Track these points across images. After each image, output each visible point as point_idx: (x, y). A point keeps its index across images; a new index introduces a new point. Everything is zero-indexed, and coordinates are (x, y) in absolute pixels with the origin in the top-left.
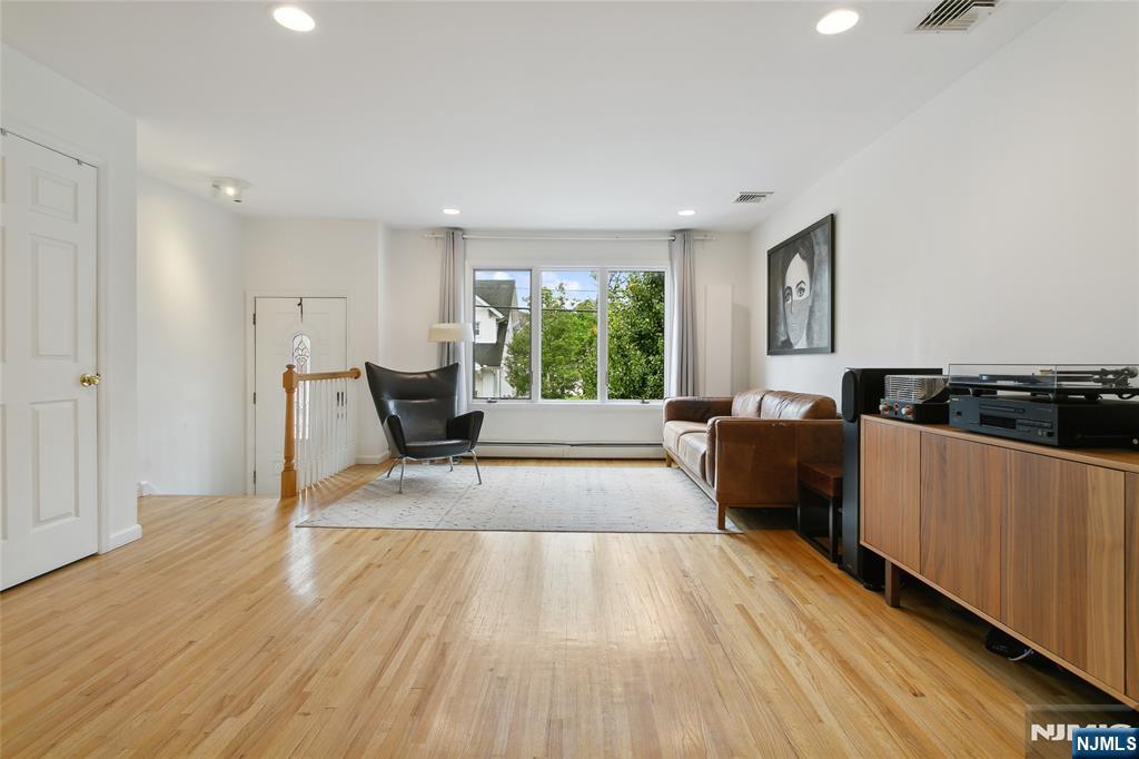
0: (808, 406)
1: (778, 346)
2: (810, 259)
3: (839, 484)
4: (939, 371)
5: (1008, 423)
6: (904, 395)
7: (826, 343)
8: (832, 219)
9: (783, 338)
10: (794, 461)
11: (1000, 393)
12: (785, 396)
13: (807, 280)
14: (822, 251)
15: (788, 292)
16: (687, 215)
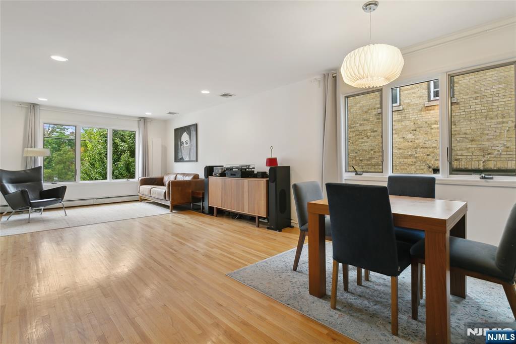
0: (191, 177)
1: (178, 159)
2: (190, 134)
3: (203, 194)
4: (223, 166)
5: (234, 175)
6: (217, 171)
7: (195, 159)
8: (196, 125)
9: (180, 157)
10: (191, 191)
11: (234, 170)
12: (184, 174)
13: (189, 140)
14: (193, 133)
15: (182, 143)
16: (148, 114)
